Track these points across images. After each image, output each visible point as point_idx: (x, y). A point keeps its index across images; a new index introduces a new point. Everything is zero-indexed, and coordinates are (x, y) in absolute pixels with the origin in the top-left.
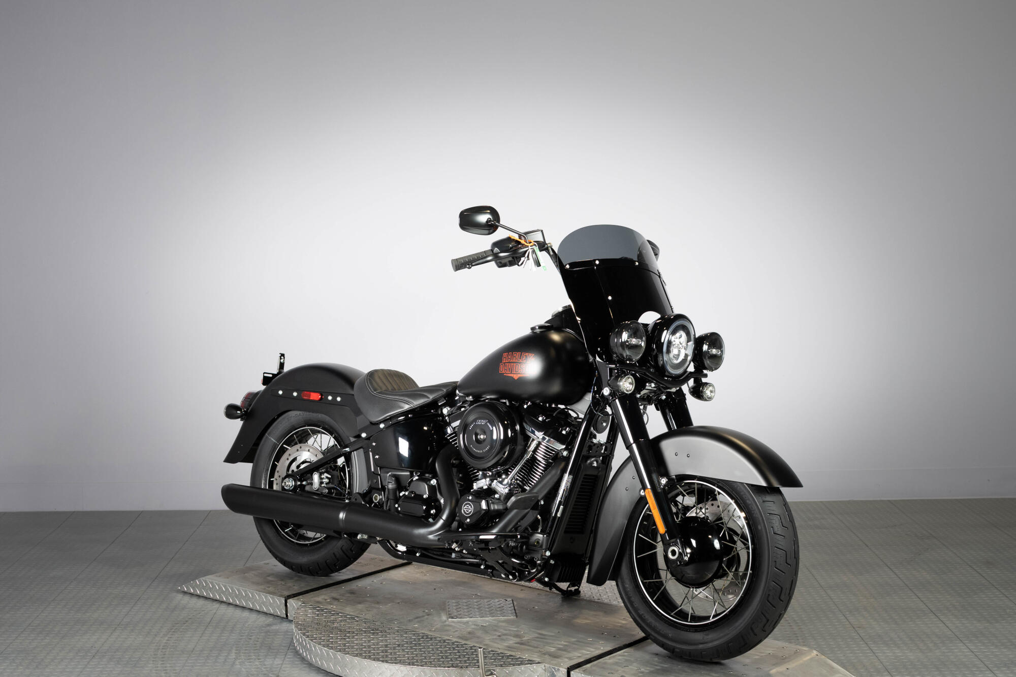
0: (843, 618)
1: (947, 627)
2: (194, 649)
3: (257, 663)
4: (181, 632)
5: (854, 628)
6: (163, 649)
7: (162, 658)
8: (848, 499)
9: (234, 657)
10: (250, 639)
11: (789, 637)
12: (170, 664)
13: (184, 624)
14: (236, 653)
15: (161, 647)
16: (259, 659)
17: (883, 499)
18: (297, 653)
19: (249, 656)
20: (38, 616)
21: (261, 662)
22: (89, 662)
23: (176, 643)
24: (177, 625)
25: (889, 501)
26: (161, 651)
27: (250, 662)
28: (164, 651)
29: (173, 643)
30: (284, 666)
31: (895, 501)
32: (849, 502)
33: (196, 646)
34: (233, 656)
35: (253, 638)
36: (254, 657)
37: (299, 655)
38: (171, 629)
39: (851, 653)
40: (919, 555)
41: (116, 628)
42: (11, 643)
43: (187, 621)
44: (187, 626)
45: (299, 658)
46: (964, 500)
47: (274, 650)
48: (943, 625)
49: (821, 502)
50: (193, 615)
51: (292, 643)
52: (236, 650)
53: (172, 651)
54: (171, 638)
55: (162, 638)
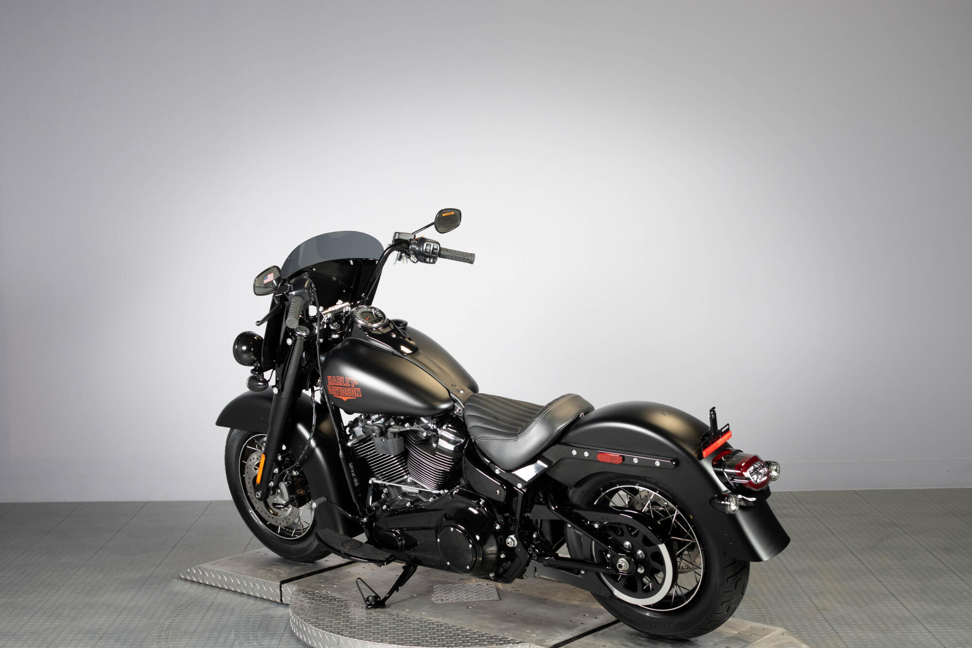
0: (809, 600)
1: (907, 609)
2: (196, 630)
3: (255, 644)
4: (183, 615)
5: (819, 610)
6: (166, 630)
7: (166, 639)
8: (815, 490)
9: (234, 638)
10: (249, 621)
11: (757, 618)
12: (173, 644)
13: (186, 607)
14: (235, 634)
15: (165, 629)
16: (257, 640)
17: (848, 489)
18: (293, 634)
19: (248, 637)
21: (258, 642)
22: (96, 643)
23: (178, 625)
24: (180, 608)
25: (853, 490)
26: (165, 633)
27: (249, 643)
28: (167, 632)
29: (176, 625)
30: (280, 646)
31: (861, 491)
32: (816, 492)
33: (197, 628)
34: (232, 636)
35: (251, 620)
36: (252, 638)
37: (295, 636)
38: (174, 612)
39: (816, 634)
40: (882, 541)
41: (122, 611)
42: (24, 625)
43: (189, 605)
44: (188, 609)
45: (295, 639)
46: (925, 490)
47: (270, 631)
48: (903, 607)
49: (790, 492)
50: (195, 600)
51: (288, 626)
52: (236, 632)
53: (174, 633)
54: (174, 620)
55: (165, 620)
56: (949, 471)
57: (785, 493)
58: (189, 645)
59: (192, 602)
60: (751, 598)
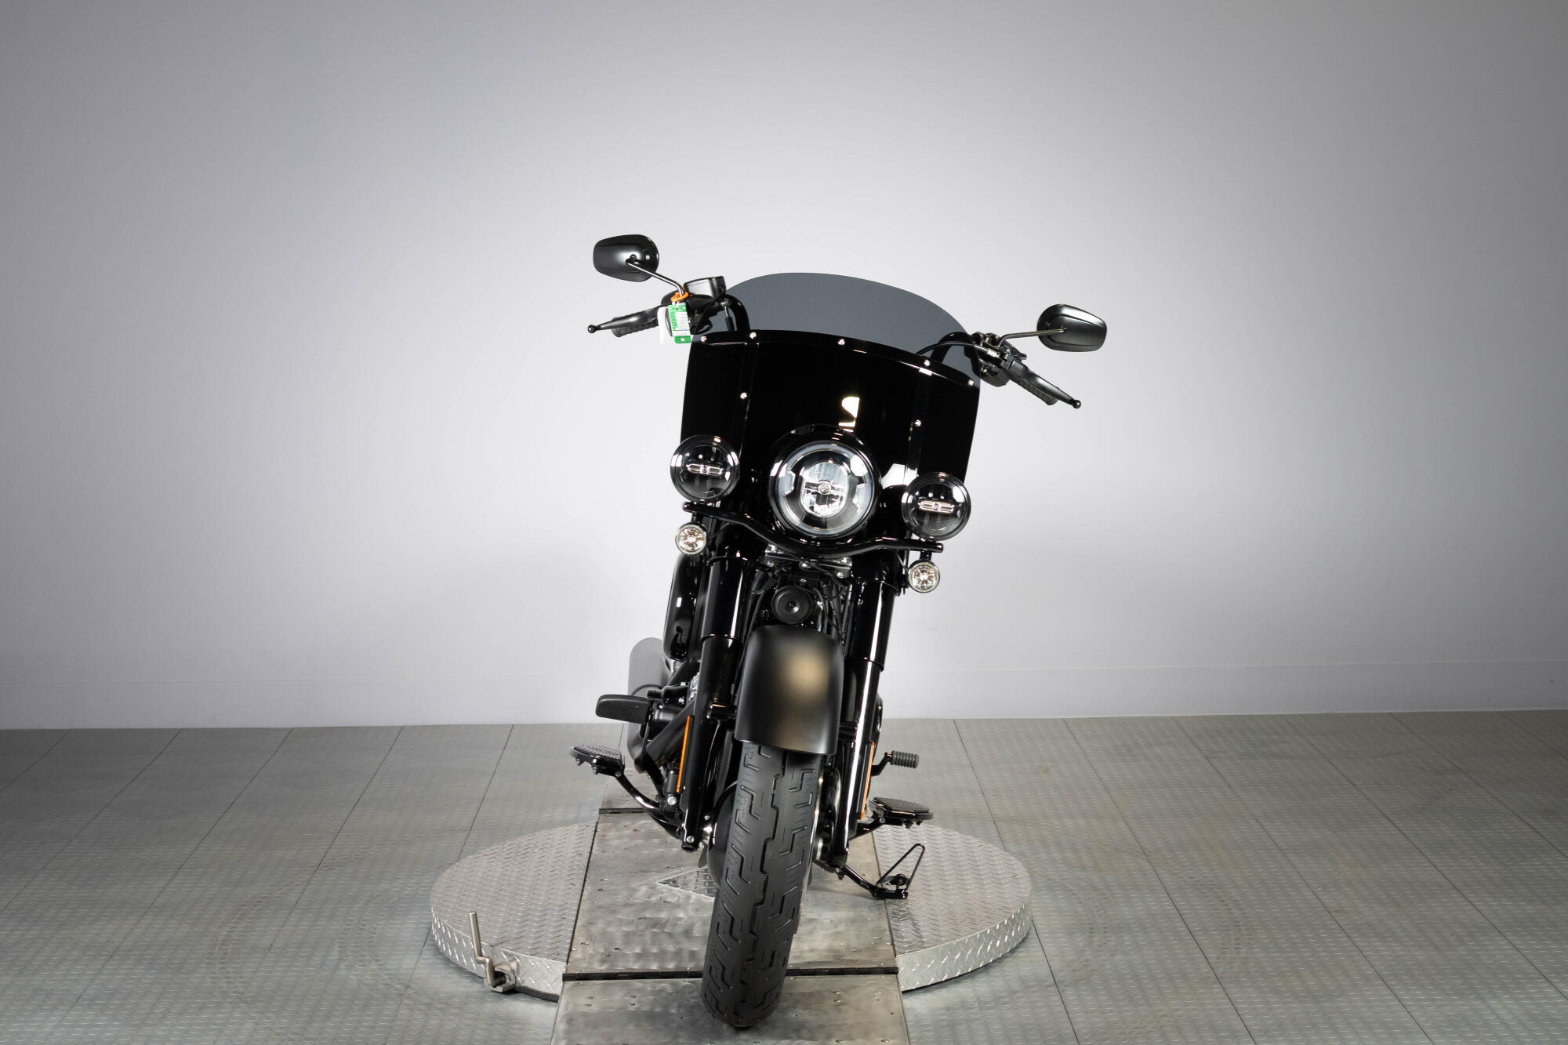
0: (1313, 897)
2: (272, 945)
3: (374, 967)
4: (251, 918)
5: (1329, 912)
6: (222, 945)
7: (222, 959)
8: (1324, 712)
9: (338, 957)
11: (1226, 926)
12: (233, 968)
13: (256, 906)
14: (339, 951)
15: (219, 942)
16: (377, 961)
17: (1381, 711)
18: (437, 950)
19: (361, 956)
20: (18, 894)
21: (380, 965)
22: (103, 966)
23: (243, 935)
24: (245, 908)
25: (1390, 714)
26: (220, 949)
27: (364, 965)
28: (225, 947)
29: (238, 935)
30: (417, 971)
31: (1402, 714)
32: (1326, 716)
33: (274, 940)
34: (335, 955)
36: (368, 957)
37: (442, 954)
38: (235, 914)
39: (1325, 951)
40: (1437, 799)
41: (145, 912)
43: (260, 902)
44: (259, 910)
45: (440, 959)
46: (1511, 713)
47: (399, 946)
48: (1472, 907)
49: (1281, 716)
50: (270, 894)
51: (430, 938)
52: (340, 947)
53: (236, 949)
54: (235, 927)
55: (220, 927)
56: (1552, 681)
57: (1272, 717)
58: (261, 969)
59: (265, 898)
60: (1216, 893)
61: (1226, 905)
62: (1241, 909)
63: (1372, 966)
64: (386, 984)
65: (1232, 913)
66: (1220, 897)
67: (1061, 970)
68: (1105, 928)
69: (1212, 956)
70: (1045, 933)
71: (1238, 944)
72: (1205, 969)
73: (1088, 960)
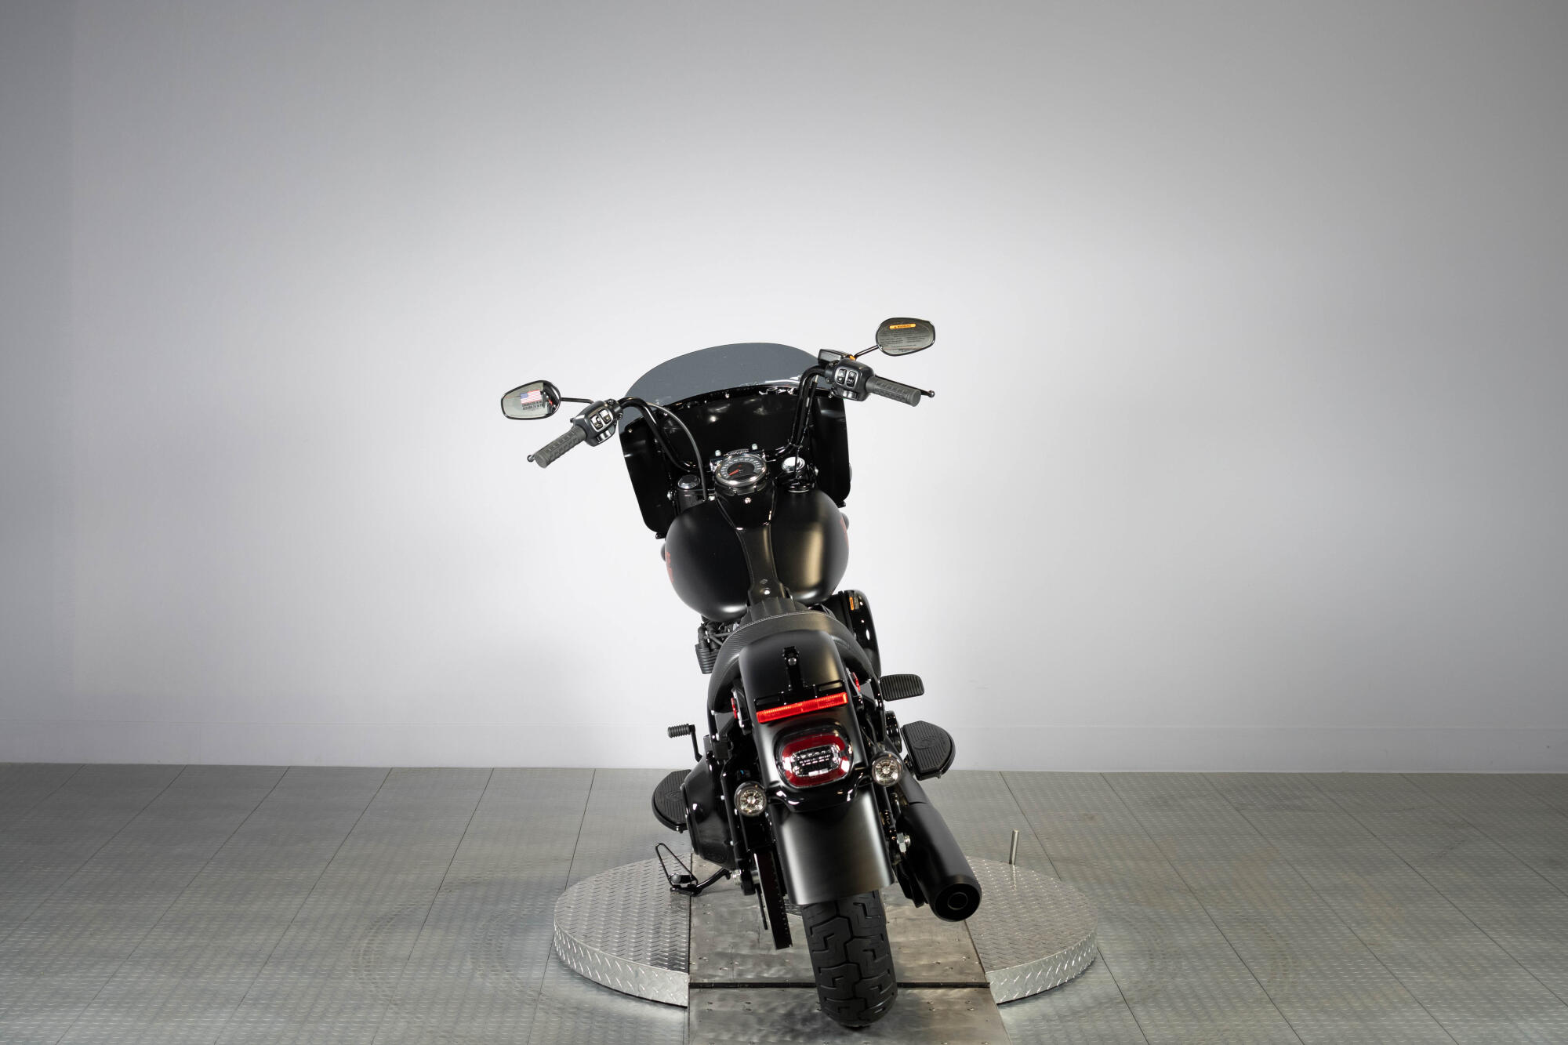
0: (1348, 930)
1: (1499, 945)
2: (410, 955)
3: (507, 976)
4: (386, 933)
5: (1365, 945)
6: (365, 954)
7: (366, 966)
9: (471, 967)
10: (490, 944)
11: (1273, 955)
12: (379, 975)
13: (389, 922)
14: (473, 962)
15: (362, 952)
16: (508, 971)
18: (561, 963)
19: (493, 966)
20: (169, 908)
21: (512, 975)
22: (260, 971)
23: (382, 947)
24: (379, 924)
26: (364, 959)
27: (497, 975)
28: (367, 957)
29: (377, 947)
30: (545, 981)
31: (1410, 775)
33: (412, 952)
34: (468, 965)
36: (499, 968)
37: (567, 966)
38: (371, 929)
39: (1365, 978)
41: (289, 926)
42: (140, 943)
43: (392, 919)
44: (392, 925)
47: (526, 958)
48: (1493, 943)
50: (399, 912)
51: (553, 948)
52: (473, 958)
53: (378, 958)
54: (373, 940)
55: (359, 940)
58: (404, 976)
59: (395, 915)
60: (1260, 926)
61: (1270, 937)
62: (1285, 941)
63: (1408, 991)
64: (521, 991)
65: (1277, 944)
66: (1263, 930)
67: (1128, 990)
68: (1163, 954)
69: (1264, 980)
70: (1110, 958)
71: (1285, 970)
72: (1258, 991)
73: (1151, 982)
